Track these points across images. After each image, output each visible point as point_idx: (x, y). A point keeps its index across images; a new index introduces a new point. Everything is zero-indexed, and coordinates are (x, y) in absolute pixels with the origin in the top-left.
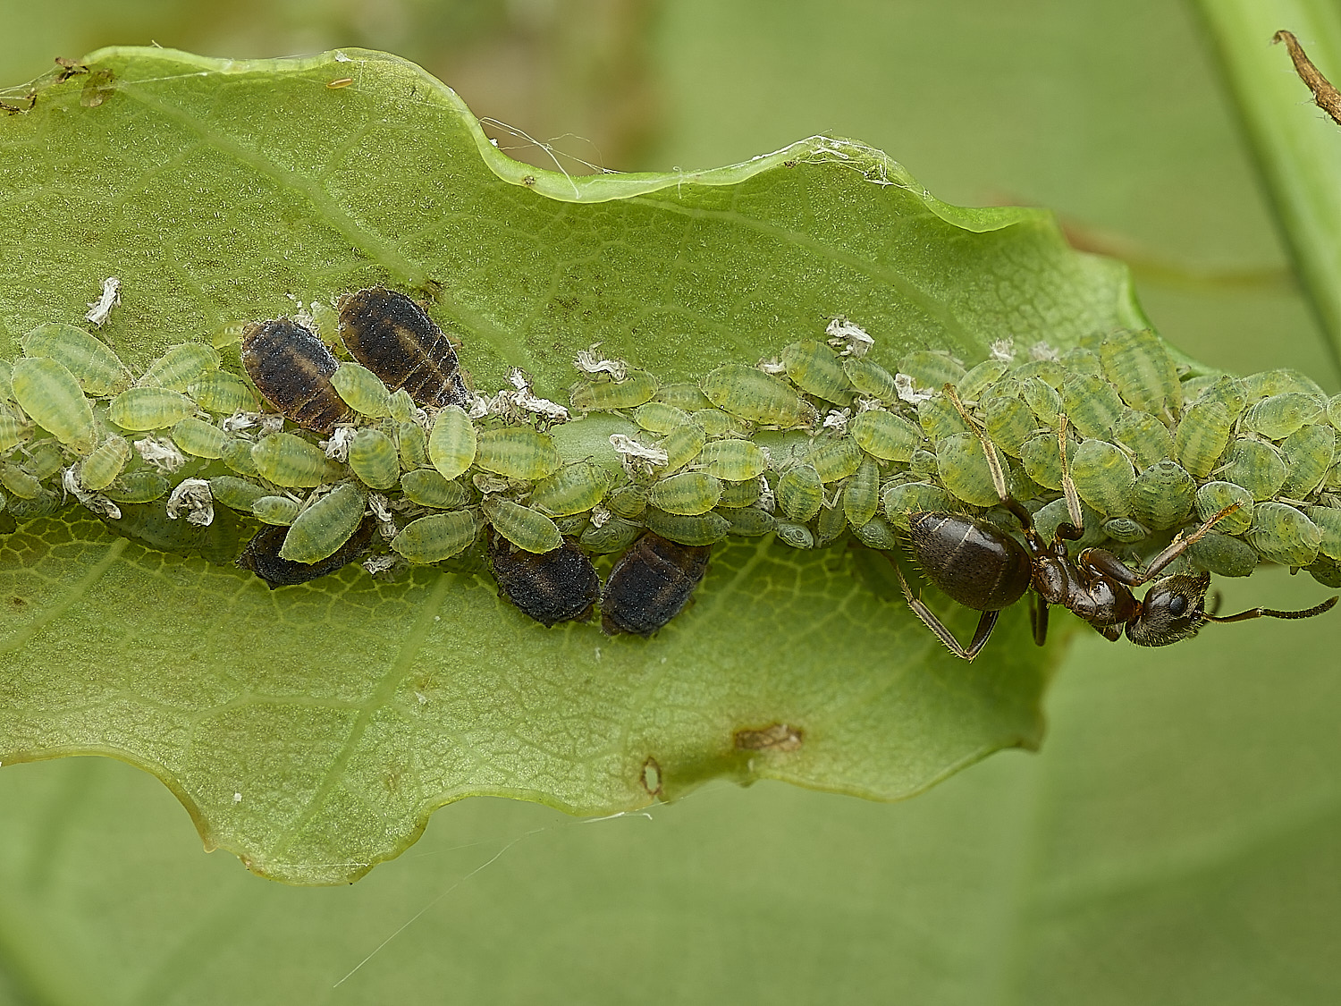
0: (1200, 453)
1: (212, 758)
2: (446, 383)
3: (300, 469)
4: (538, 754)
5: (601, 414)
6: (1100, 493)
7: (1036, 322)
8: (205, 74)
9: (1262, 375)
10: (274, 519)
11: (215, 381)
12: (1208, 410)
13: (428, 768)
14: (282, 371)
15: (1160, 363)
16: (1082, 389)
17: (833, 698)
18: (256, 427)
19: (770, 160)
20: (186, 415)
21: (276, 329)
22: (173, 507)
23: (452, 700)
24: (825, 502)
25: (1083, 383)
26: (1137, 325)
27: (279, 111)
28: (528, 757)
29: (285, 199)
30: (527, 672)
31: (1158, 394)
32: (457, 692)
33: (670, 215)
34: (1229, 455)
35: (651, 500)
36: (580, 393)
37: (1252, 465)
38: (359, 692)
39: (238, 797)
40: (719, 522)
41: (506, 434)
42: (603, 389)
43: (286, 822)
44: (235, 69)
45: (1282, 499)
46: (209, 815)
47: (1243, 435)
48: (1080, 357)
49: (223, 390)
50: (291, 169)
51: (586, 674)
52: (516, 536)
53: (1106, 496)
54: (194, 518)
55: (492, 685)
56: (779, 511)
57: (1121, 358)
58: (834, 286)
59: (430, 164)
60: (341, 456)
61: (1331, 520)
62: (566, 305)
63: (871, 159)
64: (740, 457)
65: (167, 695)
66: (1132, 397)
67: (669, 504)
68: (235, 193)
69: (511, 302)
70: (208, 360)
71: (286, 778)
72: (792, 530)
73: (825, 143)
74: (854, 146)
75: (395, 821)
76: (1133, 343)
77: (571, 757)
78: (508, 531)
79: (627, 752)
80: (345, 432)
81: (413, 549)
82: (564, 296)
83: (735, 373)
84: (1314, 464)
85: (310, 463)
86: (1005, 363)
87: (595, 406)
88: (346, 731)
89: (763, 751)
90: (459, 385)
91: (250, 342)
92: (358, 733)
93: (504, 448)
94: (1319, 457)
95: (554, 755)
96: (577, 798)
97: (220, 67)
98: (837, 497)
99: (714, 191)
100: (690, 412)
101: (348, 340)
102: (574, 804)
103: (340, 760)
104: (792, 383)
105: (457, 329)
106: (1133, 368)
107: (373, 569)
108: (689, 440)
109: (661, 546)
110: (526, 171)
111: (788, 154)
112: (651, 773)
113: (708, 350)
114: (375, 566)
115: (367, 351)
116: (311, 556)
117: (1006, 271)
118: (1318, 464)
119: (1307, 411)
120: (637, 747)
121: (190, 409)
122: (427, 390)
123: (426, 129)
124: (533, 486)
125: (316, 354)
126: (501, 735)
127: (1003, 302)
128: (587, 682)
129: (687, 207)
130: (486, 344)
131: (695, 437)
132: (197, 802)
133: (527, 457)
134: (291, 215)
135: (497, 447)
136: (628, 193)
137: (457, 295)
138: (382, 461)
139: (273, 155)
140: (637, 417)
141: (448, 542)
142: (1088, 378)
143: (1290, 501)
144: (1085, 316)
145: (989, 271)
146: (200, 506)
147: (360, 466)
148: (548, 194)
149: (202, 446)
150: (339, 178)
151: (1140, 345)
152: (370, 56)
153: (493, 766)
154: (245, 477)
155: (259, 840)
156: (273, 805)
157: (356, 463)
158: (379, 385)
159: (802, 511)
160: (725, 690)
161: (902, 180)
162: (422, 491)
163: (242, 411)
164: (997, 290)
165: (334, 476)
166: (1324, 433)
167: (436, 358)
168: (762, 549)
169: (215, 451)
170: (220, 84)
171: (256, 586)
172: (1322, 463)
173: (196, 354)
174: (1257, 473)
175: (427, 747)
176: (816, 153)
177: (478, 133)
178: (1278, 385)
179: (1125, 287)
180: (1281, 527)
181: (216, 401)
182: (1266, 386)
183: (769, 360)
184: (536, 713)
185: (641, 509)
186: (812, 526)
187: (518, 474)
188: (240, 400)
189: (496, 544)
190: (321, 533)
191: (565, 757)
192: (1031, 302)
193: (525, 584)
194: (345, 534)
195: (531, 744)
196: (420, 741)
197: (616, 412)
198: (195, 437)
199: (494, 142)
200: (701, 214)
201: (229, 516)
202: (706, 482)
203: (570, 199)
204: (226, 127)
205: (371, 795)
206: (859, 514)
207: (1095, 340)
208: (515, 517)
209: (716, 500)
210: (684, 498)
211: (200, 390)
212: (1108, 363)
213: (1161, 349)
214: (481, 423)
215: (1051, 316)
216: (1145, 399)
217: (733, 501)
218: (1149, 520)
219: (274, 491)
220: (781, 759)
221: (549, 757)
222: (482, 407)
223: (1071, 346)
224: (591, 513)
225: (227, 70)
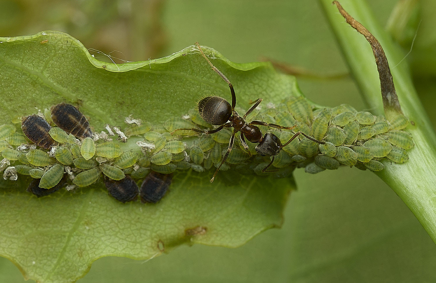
0: (319, 133)
1: (25, 251)
2: (86, 131)
3: (41, 160)
4: (125, 242)
5: (134, 136)
6: (289, 148)
7: (267, 96)
8: (2, 42)
9: (336, 107)
10: (36, 176)
11: (14, 136)
12: (321, 120)
13: (91, 249)
14: (34, 131)
15: (306, 106)
16: (281, 116)
17: (215, 217)
18: (28, 149)
19: (178, 54)
20: (6, 148)
21: (32, 118)
22: (5, 176)
23: (97, 228)
24: (205, 157)
25: (281, 114)
26: (298, 95)
27: (27, 52)
28: (121, 243)
29: (31, 79)
30: (120, 217)
31: (305, 115)
32: (98, 225)
33: (149, 73)
34: (328, 132)
35: (152, 161)
36: (128, 130)
37: (335, 135)
38: (68, 228)
39: (34, 263)
40: (173, 166)
41: (105, 145)
42: (134, 128)
43: (49, 269)
44: (11, 40)
45: (345, 145)
46: (25, 269)
47: (332, 126)
48: (281, 107)
49: (16, 139)
50: (32, 69)
51: (138, 216)
52: (110, 175)
53: (291, 148)
54: (12, 178)
55: (109, 222)
56: (192, 161)
57: (293, 105)
58: (203, 91)
59: (75, 64)
60: (54, 156)
61: (360, 150)
62: (121, 104)
63: (210, 51)
64: (177, 146)
65: (10, 233)
66: (297, 117)
67: (157, 162)
68: (16, 78)
69: (104, 104)
70: (12, 129)
71: (48, 255)
72: (196, 166)
73: (195, 47)
74: (204, 48)
75: (82, 266)
76: (296, 101)
77: (135, 242)
78: (108, 174)
79: (152, 239)
80: (55, 148)
81: (79, 182)
82: (120, 101)
83: (174, 121)
84: (353, 134)
85: (44, 158)
86: (259, 110)
87: (132, 134)
88: (65, 240)
89: (195, 235)
90: (90, 131)
91: (24, 123)
92: (69, 240)
93: (104, 149)
94: (355, 131)
95: (130, 242)
96: (138, 254)
97: (6, 40)
98: (208, 155)
99: (162, 65)
100: (162, 134)
101: (54, 120)
102: (136, 256)
103: (64, 249)
104: (192, 122)
105: (88, 114)
106: (297, 108)
107: (69, 189)
108: (161, 142)
109: (156, 174)
110: (104, 64)
111: (183, 52)
112: (161, 245)
113: (166, 114)
114: (69, 188)
115: (60, 123)
116: (48, 187)
117: (257, 82)
118: (354, 133)
119: (350, 117)
120: (155, 237)
121: (7, 146)
122: (79, 133)
123: (72, 53)
124: (114, 160)
125: (44, 125)
126: (113, 237)
127: (256, 91)
128: (139, 218)
129: (155, 70)
130: (97, 118)
131: (163, 141)
132: (21, 265)
133: (112, 151)
134: (34, 83)
135: (102, 149)
136: (135, 68)
137: (87, 103)
138: (65, 156)
139: (26, 65)
140: (145, 137)
141: (90, 179)
142: (283, 112)
143: (347, 145)
144: (283, 93)
145: (251, 82)
146: (13, 174)
147: (59, 158)
148: (110, 70)
149: (11, 157)
150: (48, 70)
151: (299, 101)
152: (53, 33)
153: (111, 247)
154: (26, 165)
155: (41, 275)
156: (45, 264)
157: (57, 157)
158: (64, 133)
159: (198, 161)
160: (181, 218)
161: (220, 57)
162: (80, 164)
163: (24, 144)
164: (254, 88)
165: (53, 162)
166: (356, 124)
167: (82, 123)
168: (189, 173)
169: (16, 158)
170: (7, 45)
171: (34, 197)
172: (356, 133)
173: (8, 128)
174: (336, 137)
175: (90, 242)
176: (192, 51)
177: (88, 54)
178: (341, 110)
179: (294, 84)
180: (345, 154)
181: (15, 142)
182: (338, 111)
183: (185, 115)
184: (123, 229)
185: (149, 164)
186: (202, 165)
187: (110, 156)
188: (22, 141)
189: (105, 178)
190: (51, 180)
191: (133, 242)
192: (265, 90)
193: (115, 190)
194: (59, 180)
195: (122, 239)
196: (88, 241)
197: (139, 136)
198: (9, 154)
199: (93, 56)
200: (159, 72)
201: (23, 177)
202: (167, 154)
203: (117, 71)
204: (10, 58)
205: (75, 259)
206: (216, 160)
207: (285, 101)
208: (110, 170)
209: (171, 159)
210: (161, 160)
211: (9, 139)
212: (289, 107)
213: (305, 101)
214: (97, 142)
215: (272, 94)
216: (302, 117)
217: (177, 160)
218: (305, 155)
219: (35, 168)
220: (200, 237)
221: (128, 243)
222: (97, 137)
223: (279, 103)
224: (133, 167)
225: (8, 41)
